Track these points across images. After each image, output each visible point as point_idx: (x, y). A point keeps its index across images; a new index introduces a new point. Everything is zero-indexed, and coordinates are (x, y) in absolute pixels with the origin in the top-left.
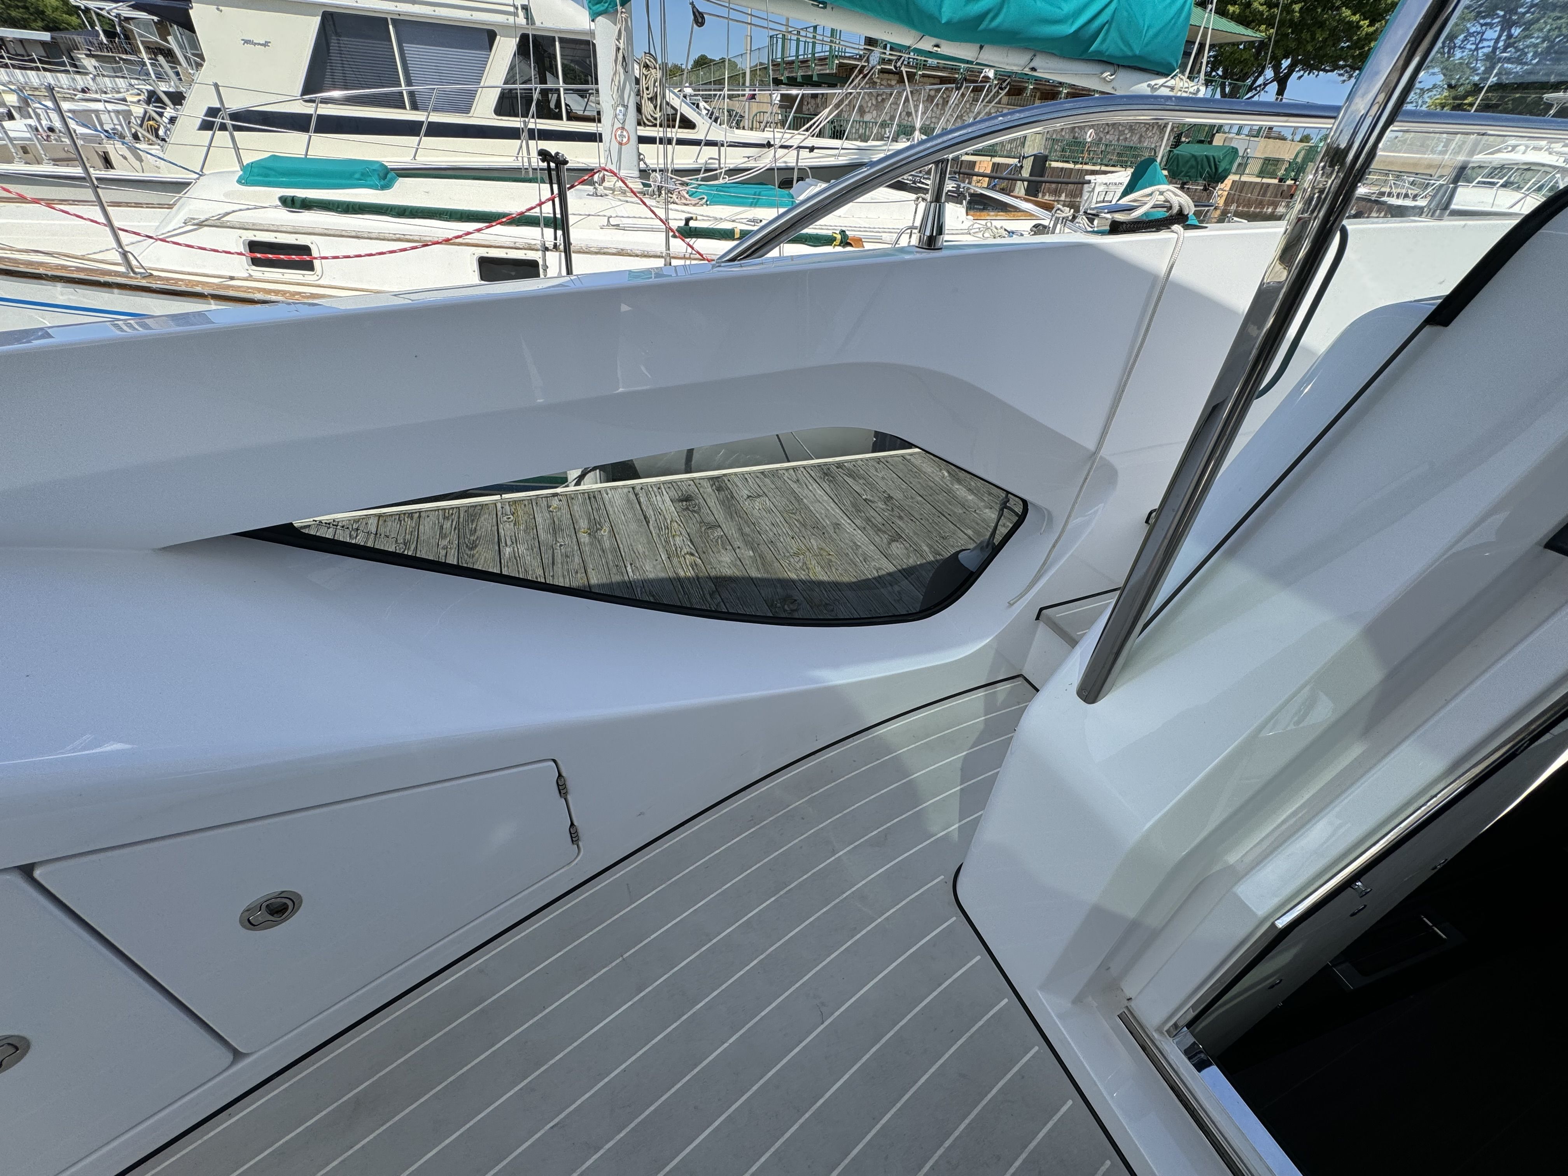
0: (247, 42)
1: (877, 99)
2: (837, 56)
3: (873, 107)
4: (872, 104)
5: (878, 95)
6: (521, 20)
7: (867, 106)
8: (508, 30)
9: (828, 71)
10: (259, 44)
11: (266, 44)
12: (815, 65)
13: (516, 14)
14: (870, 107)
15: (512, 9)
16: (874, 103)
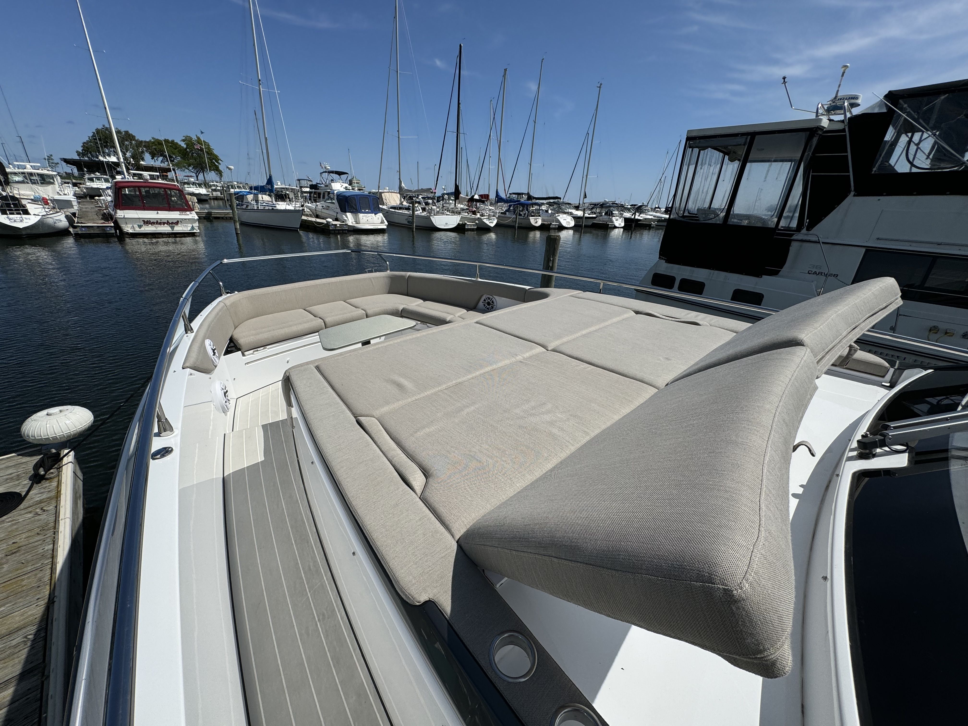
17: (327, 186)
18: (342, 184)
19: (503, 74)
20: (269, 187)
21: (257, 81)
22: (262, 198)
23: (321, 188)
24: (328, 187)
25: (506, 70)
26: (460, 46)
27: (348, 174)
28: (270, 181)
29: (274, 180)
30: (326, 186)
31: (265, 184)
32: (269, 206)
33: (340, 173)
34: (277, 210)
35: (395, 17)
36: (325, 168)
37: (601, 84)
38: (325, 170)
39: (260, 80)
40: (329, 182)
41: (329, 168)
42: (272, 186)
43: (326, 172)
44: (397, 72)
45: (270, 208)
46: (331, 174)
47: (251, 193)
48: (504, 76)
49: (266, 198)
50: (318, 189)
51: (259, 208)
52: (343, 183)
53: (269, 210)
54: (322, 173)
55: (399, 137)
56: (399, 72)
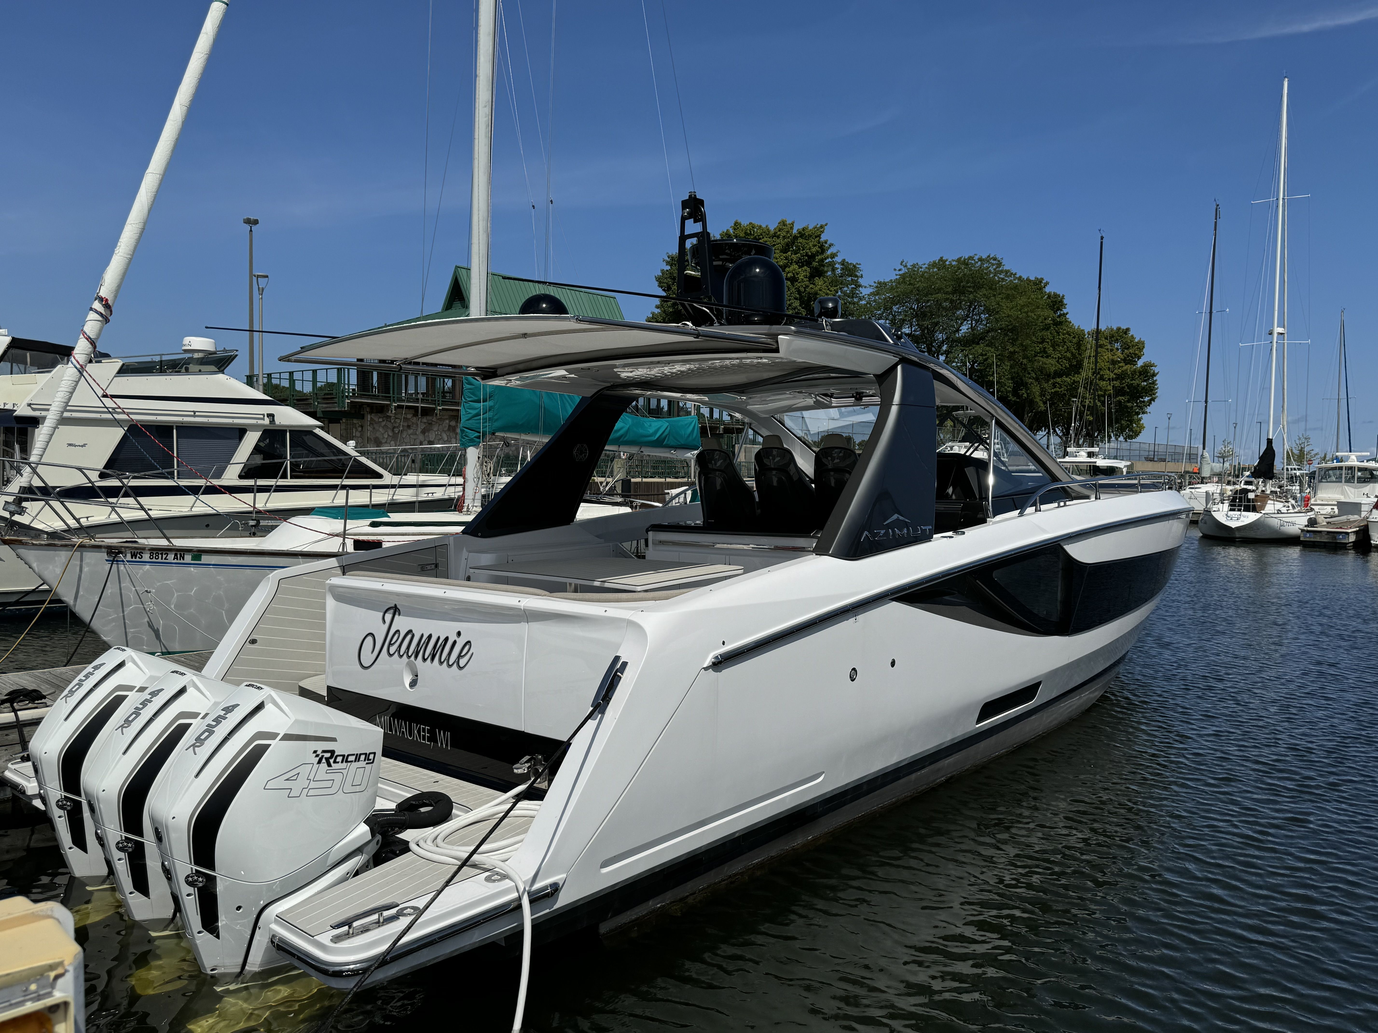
0: (70, 445)
1: (393, 431)
2: (347, 397)
3: (390, 439)
4: (388, 435)
5: (394, 427)
6: (267, 421)
7: (384, 438)
8: (254, 428)
9: (337, 409)
10: (79, 446)
11: (84, 445)
12: (318, 403)
13: (263, 419)
14: (387, 438)
15: (262, 416)
16: (391, 434)
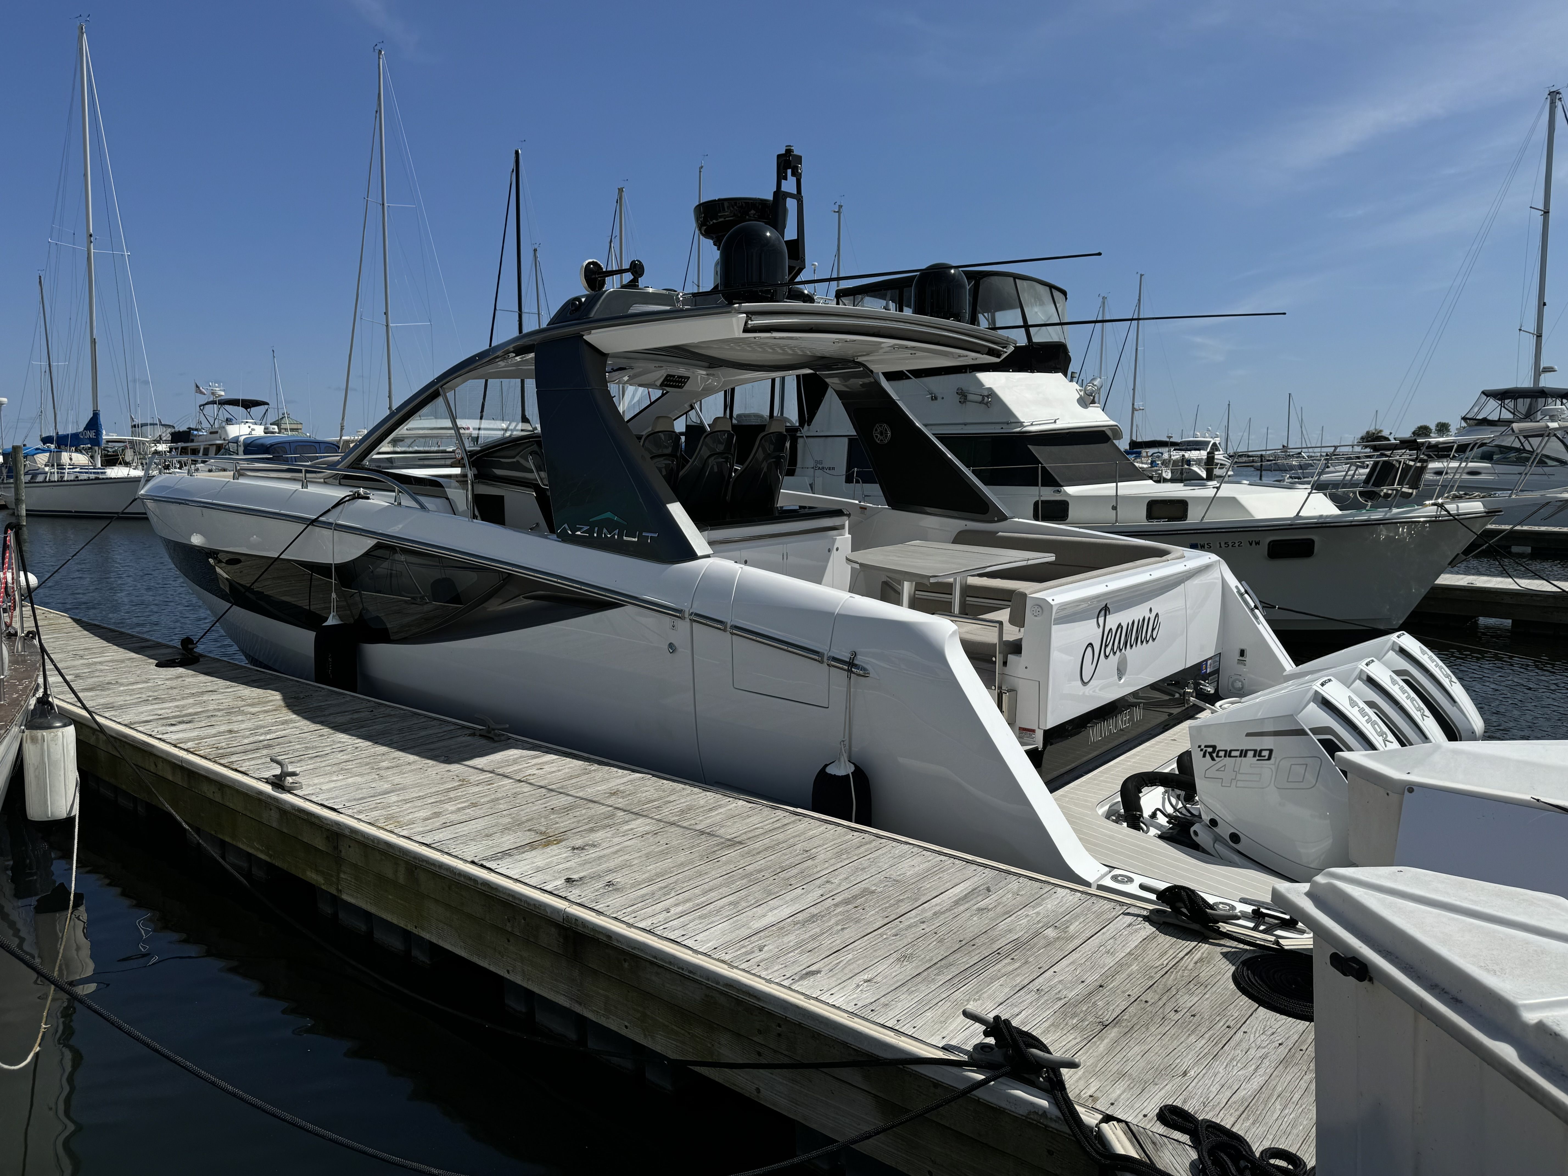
17: (217, 432)
18: (253, 426)
19: (616, 197)
20: (91, 434)
21: (85, 236)
22: (71, 459)
23: (200, 438)
24: (217, 436)
25: (621, 190)
26: (517, 152)
27: (268, 404)
28: (94, 424)
29: (102, 419)
30: (211, 433)
31: (81, 429)
32: (91, 473)
33: (248, 404)
34: (107, 479)
35: (378, 111)
36: (213, 394)
37: (840, 207)
38: (211, 399)
39: (91, 236)
40: (220, 425)
41: (223, 393)
42: (98, 433)
43: (214, 402)
44: (383, 204)
45: (92, 476)
46: (227, 407)
47: (44, 451)
48: (619, 201)
49: (81, 459)
50: (192, 441)
51: (65, 479)
52: (256, 424)
53: (89, 479)
54: (204, 405)
55: (387, 326)
56: (386, 205)
